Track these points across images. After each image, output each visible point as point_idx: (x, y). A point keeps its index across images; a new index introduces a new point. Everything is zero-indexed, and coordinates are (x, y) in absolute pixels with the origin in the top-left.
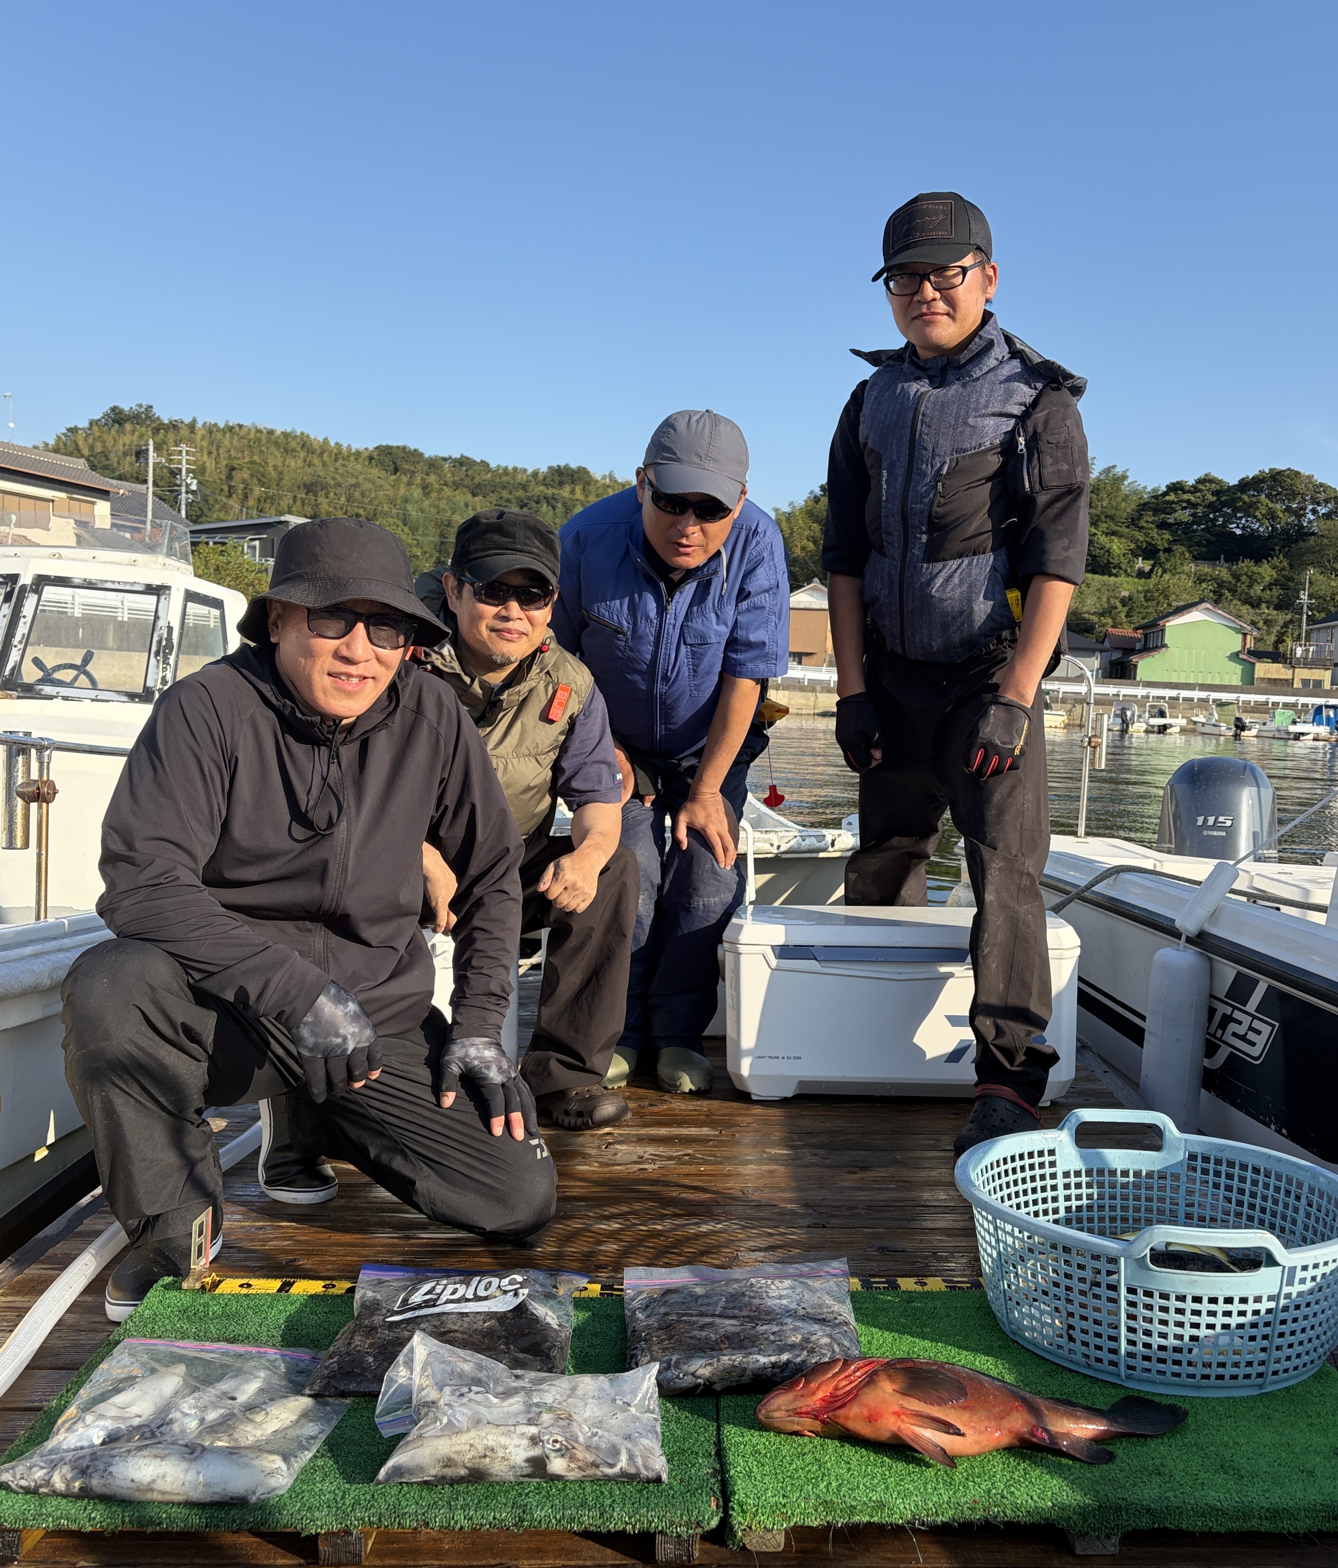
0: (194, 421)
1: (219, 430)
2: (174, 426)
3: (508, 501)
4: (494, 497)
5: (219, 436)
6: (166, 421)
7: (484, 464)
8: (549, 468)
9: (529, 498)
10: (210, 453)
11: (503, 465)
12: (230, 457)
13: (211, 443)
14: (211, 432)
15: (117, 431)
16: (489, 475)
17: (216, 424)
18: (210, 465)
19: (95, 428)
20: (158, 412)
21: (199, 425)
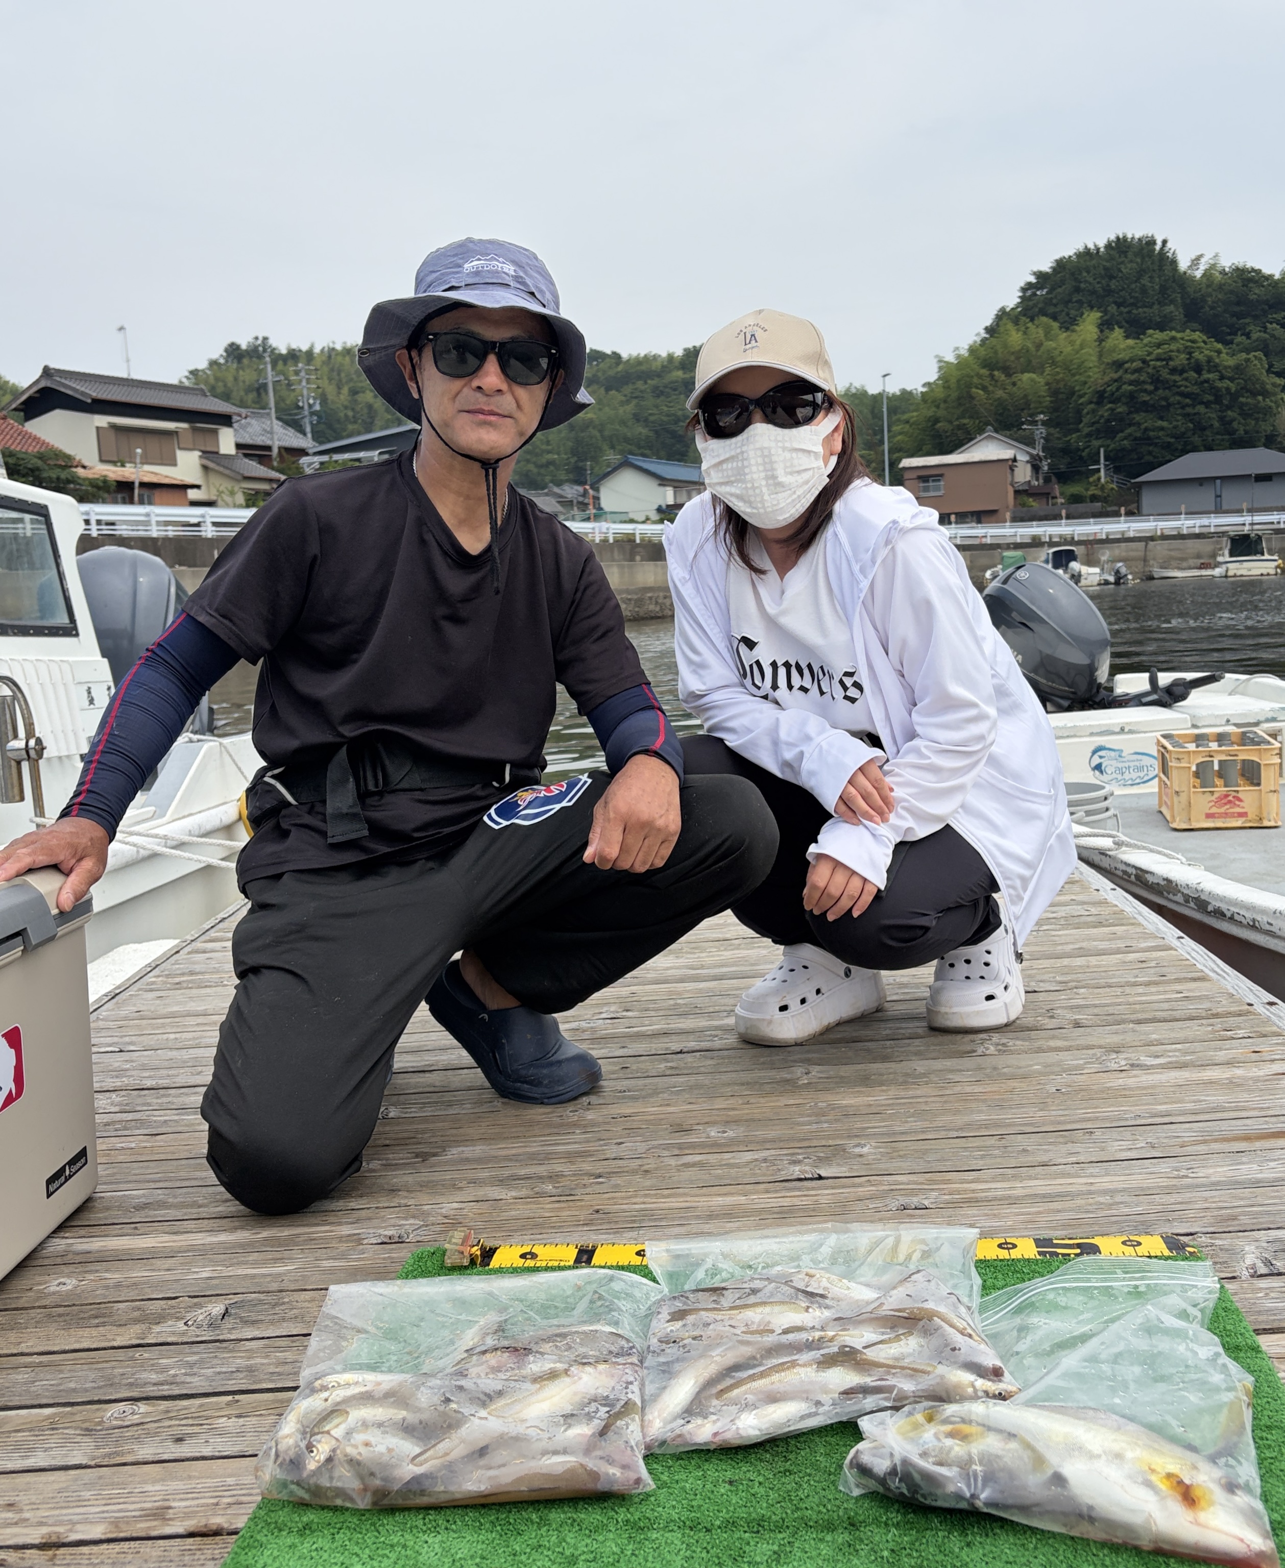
0: (312, 347)
1: (338, 353)
2: (293, 355)
3: (641, 392)
4: (628, 389)
5: (339, 358)
6: (284, 351)
7: (616, 356)
8: (685, 350)
9: (666, 387)
10: (330, 379)
11: (634, 354)
12: (351, 380)
13: (332, 370)
14: (330, 357)
15: (237, 370)
16: (620, 368)
17: (333, 349)
18: (331, 390)
19: (215, 367)
20: (273, 342)
21: (317, 350)
